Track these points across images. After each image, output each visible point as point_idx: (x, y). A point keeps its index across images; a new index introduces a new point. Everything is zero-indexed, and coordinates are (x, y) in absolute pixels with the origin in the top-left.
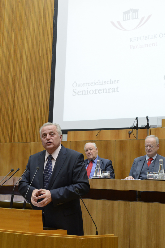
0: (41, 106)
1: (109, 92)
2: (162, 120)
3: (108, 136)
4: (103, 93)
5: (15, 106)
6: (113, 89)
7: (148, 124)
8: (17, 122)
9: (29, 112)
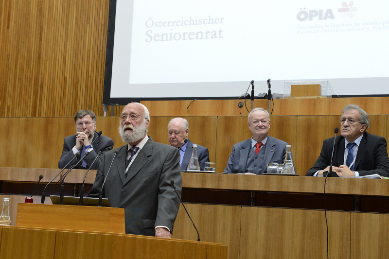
0: (88, 57)
1: (207, 38)
2: (292, 86)
3: (206, 110)
4: (197, 38)
5: (42, 54)
6: (214, 33)
7: (269, 91)
8: (46, 83)
9: (66, 67)
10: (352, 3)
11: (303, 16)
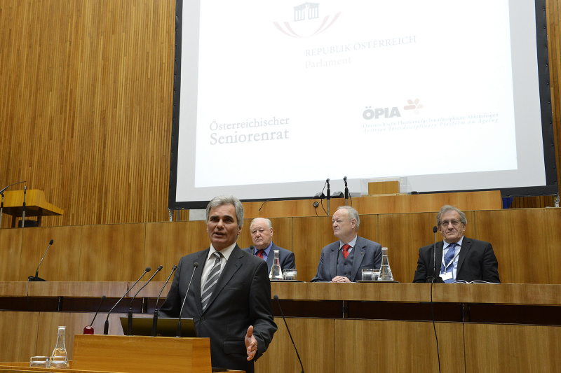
0: (152, 162)
1: (272, 139)
2: (370, 184)
4: (263, 139)
6: (279, 134)
7: (347, 190)
8: (110, 189)
9: (130, 173)
10: (417, 101)
11: (369, 115)
